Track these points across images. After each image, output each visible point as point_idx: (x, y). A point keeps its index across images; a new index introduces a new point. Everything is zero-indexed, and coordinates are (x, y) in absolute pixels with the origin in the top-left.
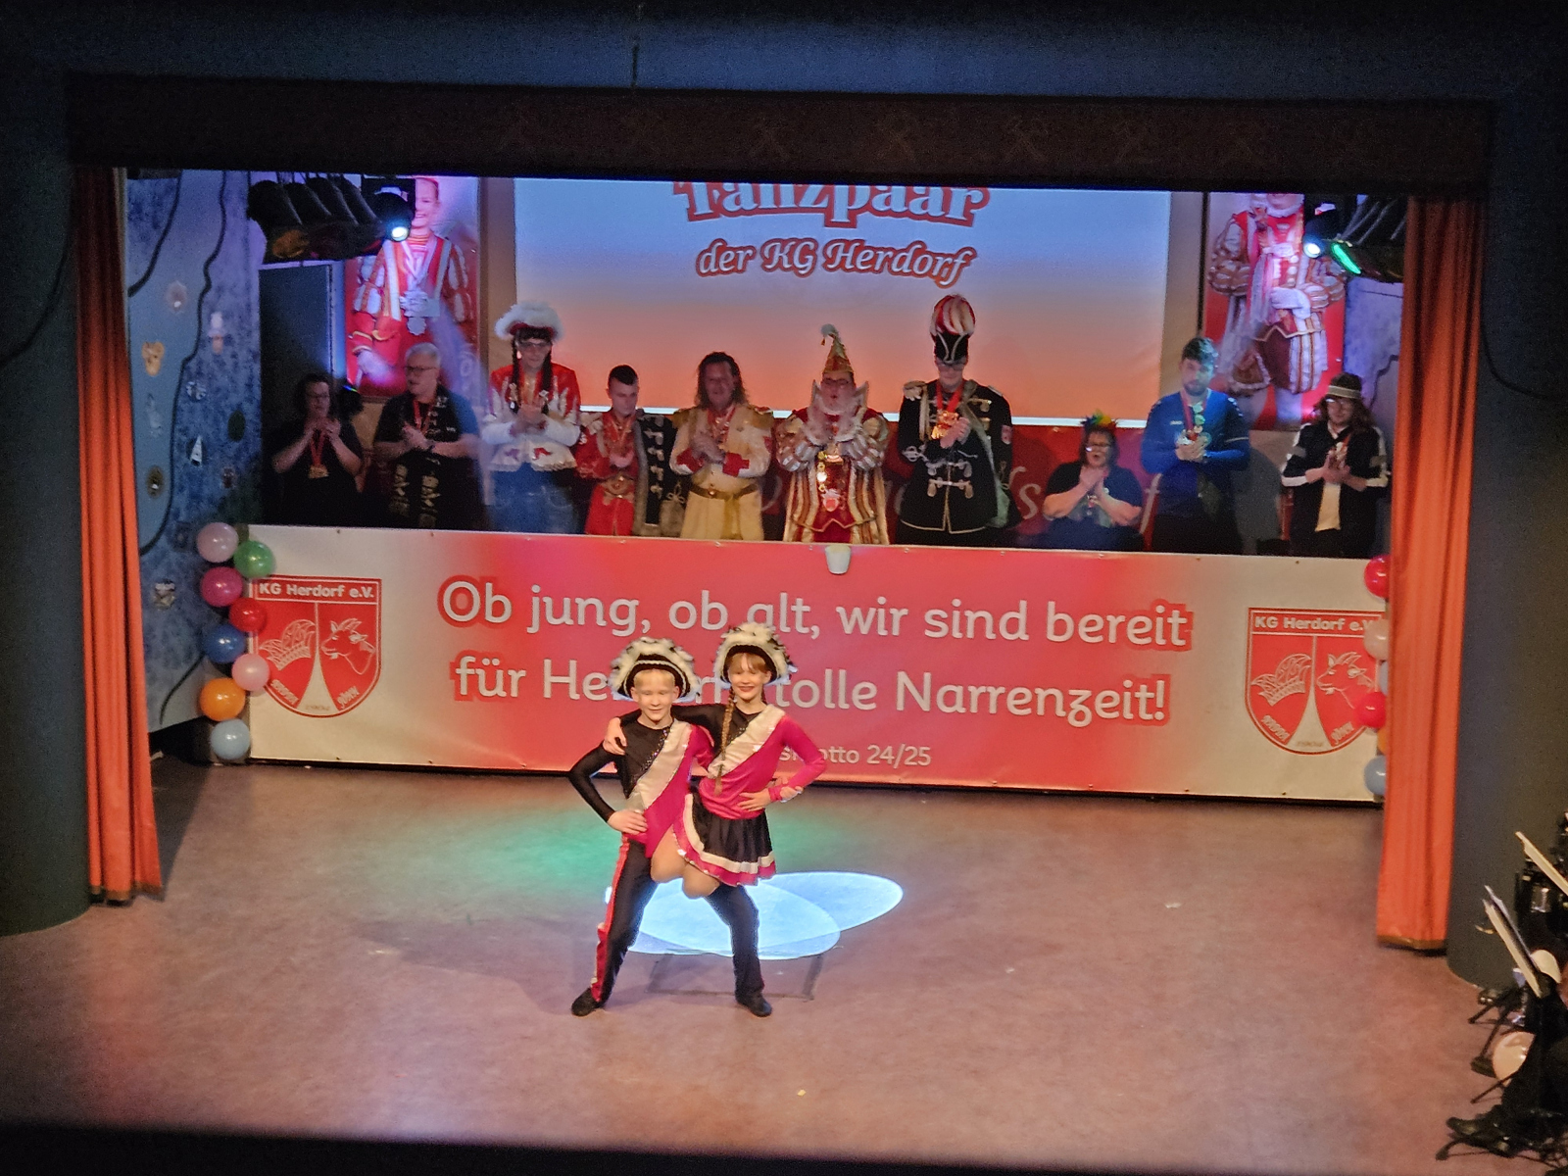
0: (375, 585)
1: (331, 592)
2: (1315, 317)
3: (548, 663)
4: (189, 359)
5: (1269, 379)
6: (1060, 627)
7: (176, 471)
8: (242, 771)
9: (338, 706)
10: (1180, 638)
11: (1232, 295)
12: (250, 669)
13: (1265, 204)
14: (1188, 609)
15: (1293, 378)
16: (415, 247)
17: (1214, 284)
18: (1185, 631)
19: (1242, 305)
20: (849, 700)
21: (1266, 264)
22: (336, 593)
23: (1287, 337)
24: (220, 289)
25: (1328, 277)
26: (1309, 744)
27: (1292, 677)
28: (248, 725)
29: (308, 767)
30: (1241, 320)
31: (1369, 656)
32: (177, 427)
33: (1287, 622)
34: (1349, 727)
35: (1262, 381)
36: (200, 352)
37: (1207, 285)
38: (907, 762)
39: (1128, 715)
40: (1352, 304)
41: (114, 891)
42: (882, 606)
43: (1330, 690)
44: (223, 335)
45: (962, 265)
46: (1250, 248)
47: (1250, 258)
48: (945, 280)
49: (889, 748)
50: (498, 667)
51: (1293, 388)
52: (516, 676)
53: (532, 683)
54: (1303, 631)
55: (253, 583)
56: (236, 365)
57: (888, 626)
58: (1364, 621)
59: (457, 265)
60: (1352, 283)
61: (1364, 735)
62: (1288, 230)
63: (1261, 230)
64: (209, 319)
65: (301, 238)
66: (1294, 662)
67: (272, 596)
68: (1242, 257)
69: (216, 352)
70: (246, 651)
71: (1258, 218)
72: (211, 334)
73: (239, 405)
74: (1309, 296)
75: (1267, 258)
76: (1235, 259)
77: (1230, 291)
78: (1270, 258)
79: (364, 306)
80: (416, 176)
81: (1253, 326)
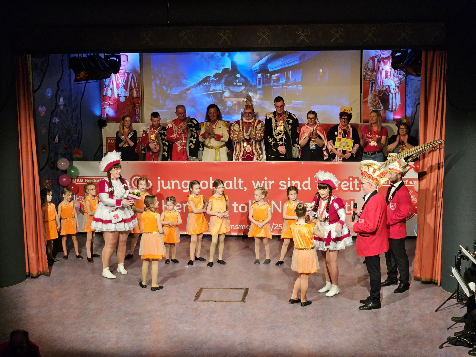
1: (98, 181)
2: (396, 88)
4: (53, 112)
5: (383, 107)
7: (50, 145)
10: (357, 188)
11: (370, 82)
13: (380, 53)
15: (390, 107)
16: (121, 75)
17: (365, 79)
19: (374, 85)
21: (381, 72)
23: (388, 94)
24: (62, 90)
25: (400, 76)
30: (374, 89)
32: (50, 132)
35: (381, 108)
36: (56, 109)
37: (363, 80)
38: (275, 229)
40: (408, 83)
41: (32, 274)
42: (266, 180)
44: (64, 103)
46: (376, 67)
47: (376, 70)
55: (75, 179)
56: (67, 113)
57: (268, 186)
59: (134, 80)
60: (408, 77)
62: (388, 61)
63: (379, 62)
64: (59, 99)
65: (86, 74)
67: (80, 182)
68: (373, 70)
69: (62, 109)
71: (378, 58)
72: (60, 104)
73: (69, 125)
74: (395, 82)
75: (381, 69)
76: (371, 71)
77: (370, 81)
78: (382, 70)
79: (106, 94)
80: (121, 54)
81: (377, 91)
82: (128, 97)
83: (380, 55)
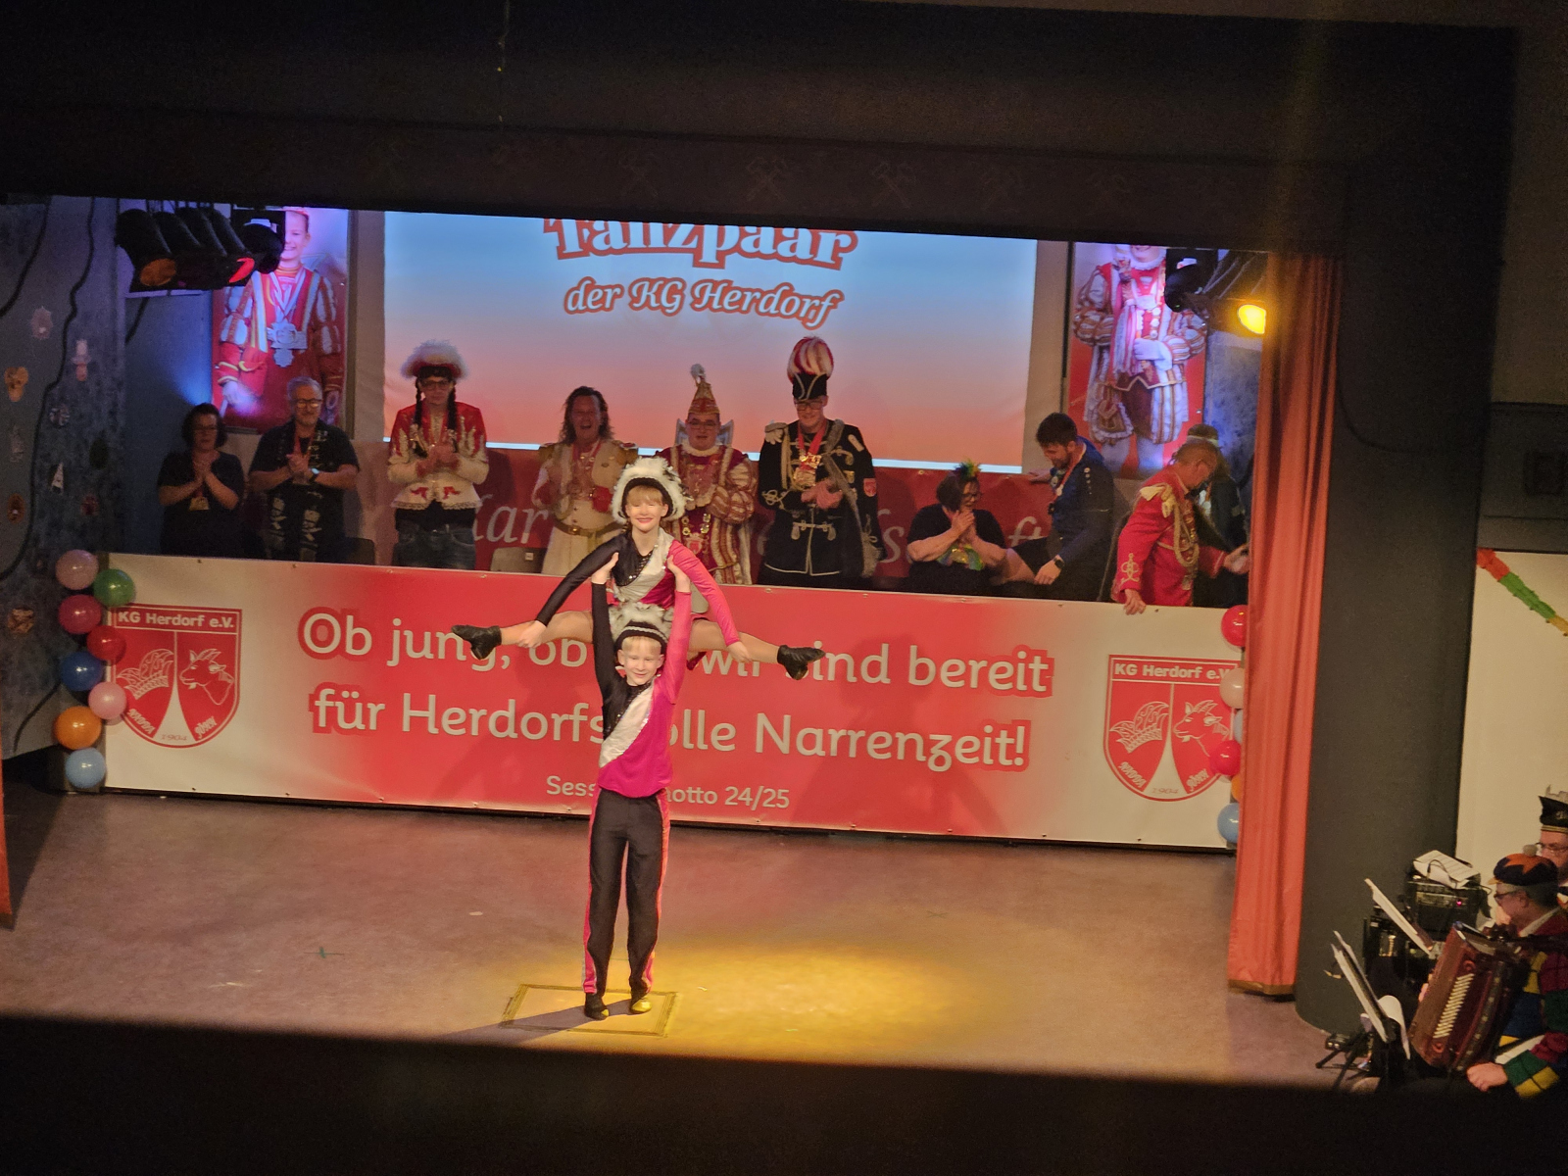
0: (235, 616)
1: (190, 622)
2: (1177, 369)
3: (407, 697)
4: (51, 386)
5: (1132, 429)
6: (922, 671)
7: (37, 498)
8: (96, 800)
9: (196, 736)
10: (1041, 684)
11: (1095, 345)
12: (106, 697)
13: (1128, 256)
14: (1049, 656)
15: (1155, 428)
16: (282, 279)
17: (1079, 333)
18: (1046, 678)
19: (1106, 355)
20: (707, 739)
21: (1130, 315)
22: (196, 622)
23: (1149, 387)
24: (85, 316)
25: (1189, 331)
26: (1165, 791)
27: (1150, 724)
28: (103, 752)
29: (163, 797)
30: (1104, 369)
31: (1224, 703)
32: (39, 453)
33: (1146, 670)
34: (1203, 774)
35: (1125, 430)
36: (64, 379)
37: (1071, 336)
38: (765, 804)
39: (988, 761)
40: (1210, 356)
43: (1187, 738)
44: (87, 362)
45: (829, 308)
46: (1113, 299)
47: (1112, 310)
48: (812, 321)
49: (748, 790)
50: (357, 700)
51: (1155, 438)
52: (374, 709)
53: (391, 717)
54: (1161, 679)
55: (112, 611)
56: (99, 392)
58: (1221, 670)
59: (326, 298)
61: (1218, 782)
62: (1152, 283)
63: (1124, 282)
64: (75, 345)
65: (170, 267)
66: (1152, 709)
67: (131, 624)
68: (1106, 309)
69: (81, 379)
70: (103, 679)
71: (1122, 270)
72: (75, 360)
73: (103, 431)
74: (1171, 349)
75: (1130, 309)
76: (1099, 310)
77: (1093, 341)
78: (1133, 310)
79: (231, 337)
80: (286, 208)
81: (1116, 377)
82: (301, 352)
83: (1127, 260)
